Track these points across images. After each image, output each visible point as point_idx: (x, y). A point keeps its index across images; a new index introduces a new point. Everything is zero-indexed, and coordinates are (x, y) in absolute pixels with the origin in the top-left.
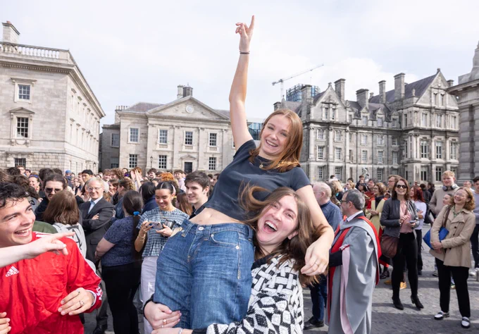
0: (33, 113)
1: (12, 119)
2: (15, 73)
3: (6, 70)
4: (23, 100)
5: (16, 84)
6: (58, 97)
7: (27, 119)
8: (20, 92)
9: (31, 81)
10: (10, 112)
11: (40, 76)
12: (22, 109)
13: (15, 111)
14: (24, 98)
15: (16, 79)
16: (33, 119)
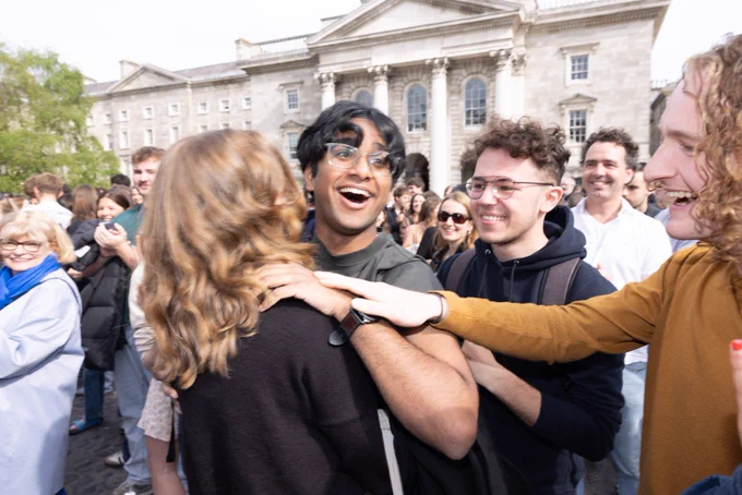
0: (595, 100)
1: (563, 115)
2: (565, 39)
3: (553, 36)
4: (577, 81)
5: (568, 57)
6: (636, 63)
7: (584, 112)
8: (573, 68)
9: (591, 46)
10: (560, 104)
11: (604, 34)
12: (578, 96)
13: (567, 102)
14: (579, 77)
15: (568, 48)
16: (595, 110)
